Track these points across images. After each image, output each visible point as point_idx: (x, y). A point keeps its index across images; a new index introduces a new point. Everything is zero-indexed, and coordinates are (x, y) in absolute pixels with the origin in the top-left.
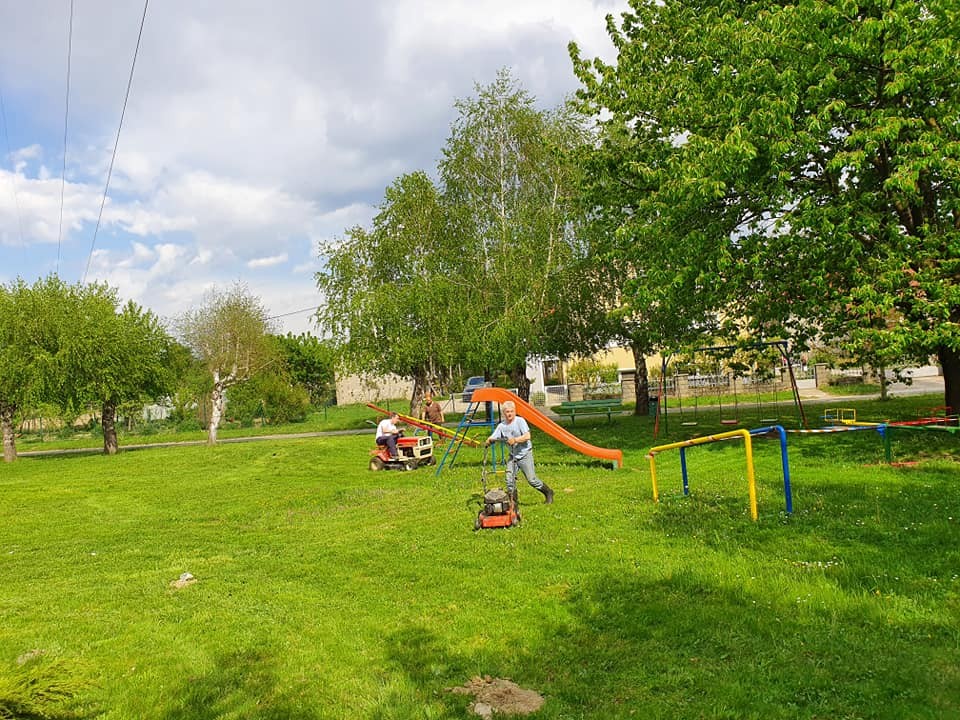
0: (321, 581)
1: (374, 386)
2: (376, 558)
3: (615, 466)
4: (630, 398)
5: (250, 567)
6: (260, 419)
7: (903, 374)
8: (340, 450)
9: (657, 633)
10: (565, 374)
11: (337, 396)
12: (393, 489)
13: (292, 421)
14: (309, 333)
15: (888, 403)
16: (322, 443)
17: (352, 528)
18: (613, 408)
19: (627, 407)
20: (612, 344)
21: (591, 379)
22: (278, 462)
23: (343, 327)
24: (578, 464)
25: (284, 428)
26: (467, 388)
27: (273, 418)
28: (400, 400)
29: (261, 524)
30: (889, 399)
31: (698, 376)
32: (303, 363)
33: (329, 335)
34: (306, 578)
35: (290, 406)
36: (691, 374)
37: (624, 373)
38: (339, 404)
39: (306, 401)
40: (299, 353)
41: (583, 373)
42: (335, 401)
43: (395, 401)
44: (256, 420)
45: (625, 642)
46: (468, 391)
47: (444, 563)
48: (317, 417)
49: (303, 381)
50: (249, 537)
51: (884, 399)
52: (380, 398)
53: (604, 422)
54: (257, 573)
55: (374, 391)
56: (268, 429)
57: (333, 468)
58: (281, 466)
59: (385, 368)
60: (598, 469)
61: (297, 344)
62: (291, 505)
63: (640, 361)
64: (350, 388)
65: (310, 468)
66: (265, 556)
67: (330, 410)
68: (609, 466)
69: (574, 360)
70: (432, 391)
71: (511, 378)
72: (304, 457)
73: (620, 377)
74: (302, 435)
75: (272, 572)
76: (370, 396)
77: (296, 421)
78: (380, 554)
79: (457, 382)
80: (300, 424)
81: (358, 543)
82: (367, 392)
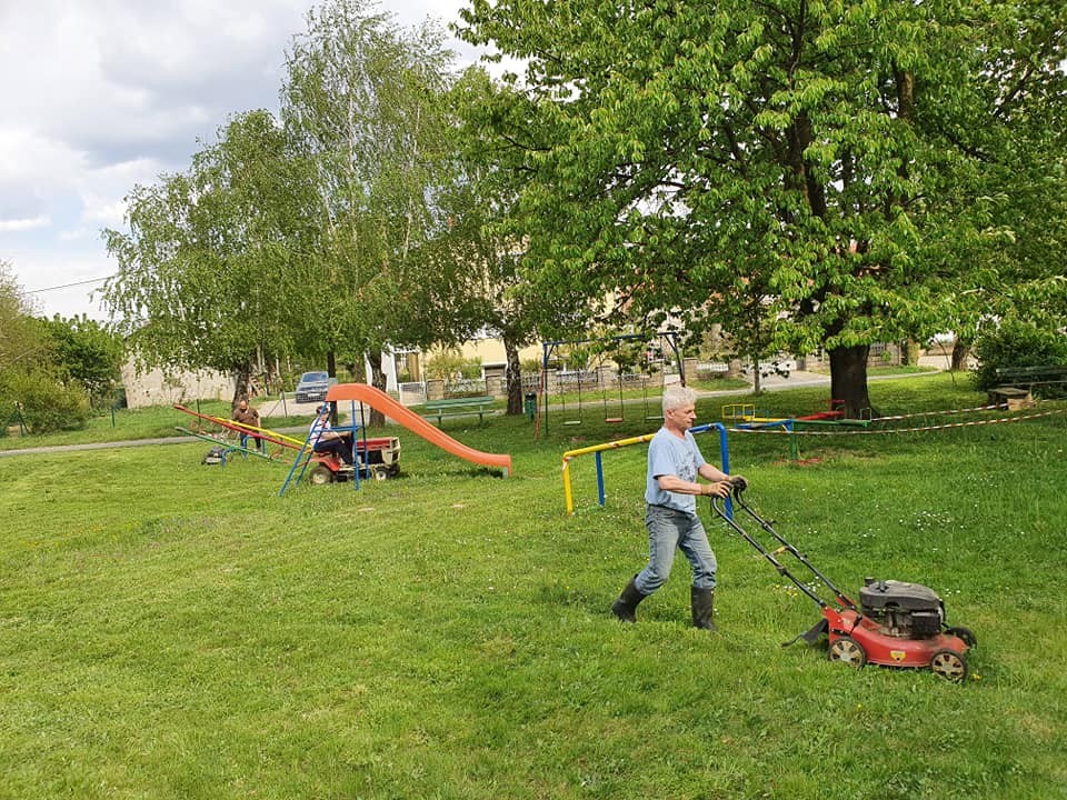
0: (144, 661)
1: (177, 384)
2: (223, 617)
3: (505, 474)
4: (499, 394)
5: (22, 647)
6: (18, 427)
7: (782, 367)
8: (138, 466)
9: (661, 703)
10: (421, 370)
11: (127, 395)
12: (224, 515)
13: (64, 429)
14: (84, 315)
15: (762, 398)
16: (112, 456)
17: (179, 573)
18: (485, 407)
19: (497, 406)
20: (482, 333)
21: (452, 375)
22: (50, 483)
23: (139, 306)
24: (460, 473)
25: (53, 438)
26: (300, 386)
27: (36, 425)
28: (213, 401)
29: (33, 576)
30: (762, 394)
31: (564, 372)
32: (78, 354)
33: (120, 316)
34: (121, 658)
35: (61, 410)
36: (558, 369)
37: (487, 368)
38: (129, 407)
39: (84, 403)
40: (71, 342)
41: (444, 367)
42: (124, 403)
43: (206, 402)
44: (11, 428)
45: (623, 721)
46: (303, 389)
47: (326, 619)
48: (102, 422)
49: (78, 377)
50: (15, 597)
51: (758, 394)
52: (186, 399)
53: (475, 423)
54: (36, 656)
55: (178, 390)
56: (30, 440)
57: (133, 489)
58: (55, 489)
59: (196, 360)
60: (486, 478)
61: (68, 328)
62: (78, 544)
63: (512, 354)
64: (146, 385)
65: (100, 491)
66: (45, 627)
67: (119, 415)
68: (498, 474)
69: (436, 351)
70: (253, 389)
71: (353, 374)
72: (90, 476)
73: (483, 371)
74: (84, 446)
75: (61, 652)
76: (173, 395)
77: (71, 429)
78: (228, 610)
79: (285, 378)
80: (75, 433)
81: (192, 598)
82: (167, 390)
